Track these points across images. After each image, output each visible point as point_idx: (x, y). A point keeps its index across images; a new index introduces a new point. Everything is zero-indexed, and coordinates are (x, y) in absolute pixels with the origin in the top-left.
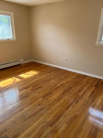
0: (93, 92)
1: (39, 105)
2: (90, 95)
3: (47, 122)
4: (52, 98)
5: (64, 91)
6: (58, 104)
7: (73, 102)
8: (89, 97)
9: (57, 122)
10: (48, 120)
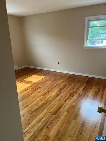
0: (85, 87)
1: (41, 101)
2: (83, 90)
3: (51, 112)
4: (51, 95)
5: (60, 89)
6: (57, 99)
7: (69, 96)
8: (82, 91)
9: (59, 111)
10: (51, 111)
